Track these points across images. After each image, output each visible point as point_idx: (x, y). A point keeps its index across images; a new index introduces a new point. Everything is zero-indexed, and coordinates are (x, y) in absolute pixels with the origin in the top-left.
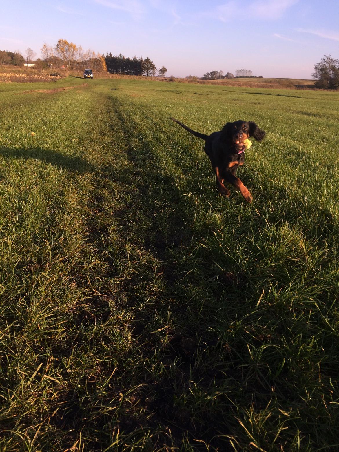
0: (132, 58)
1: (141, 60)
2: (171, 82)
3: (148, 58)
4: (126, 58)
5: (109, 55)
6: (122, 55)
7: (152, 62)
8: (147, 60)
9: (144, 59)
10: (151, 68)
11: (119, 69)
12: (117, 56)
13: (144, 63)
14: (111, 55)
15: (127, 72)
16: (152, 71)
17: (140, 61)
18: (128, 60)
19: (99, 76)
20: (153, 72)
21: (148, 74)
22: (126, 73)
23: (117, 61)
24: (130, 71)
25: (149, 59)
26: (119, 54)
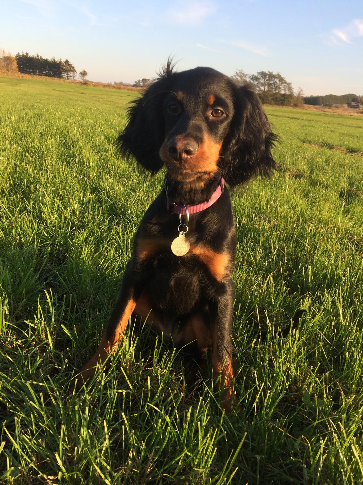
0: (50, 59)
1: (60, 62)
2: (85, 85)
3: (67, 60)
4: (44, 58)
5: (25, 54)
6: (40, 55)
7: (72, 65)
8: (67, 62)
9: (63, 61)
10: (71, 71)
11: (36, 69)
12: (34, 56)
13: (63, 65)
14: (27, 54)
15: (45, 73)
16: (71, 74)
17: (58, 62)
18: (46, 61)
19: (7, 75)
20: (73, 75)
21: (67, 77)
22: (43, 74)
23: (34, 61)
24: (48, 72)
25: (69, 61)
26: (36, 54)
